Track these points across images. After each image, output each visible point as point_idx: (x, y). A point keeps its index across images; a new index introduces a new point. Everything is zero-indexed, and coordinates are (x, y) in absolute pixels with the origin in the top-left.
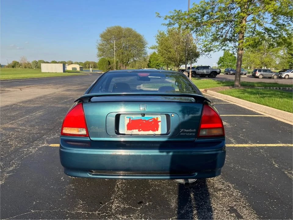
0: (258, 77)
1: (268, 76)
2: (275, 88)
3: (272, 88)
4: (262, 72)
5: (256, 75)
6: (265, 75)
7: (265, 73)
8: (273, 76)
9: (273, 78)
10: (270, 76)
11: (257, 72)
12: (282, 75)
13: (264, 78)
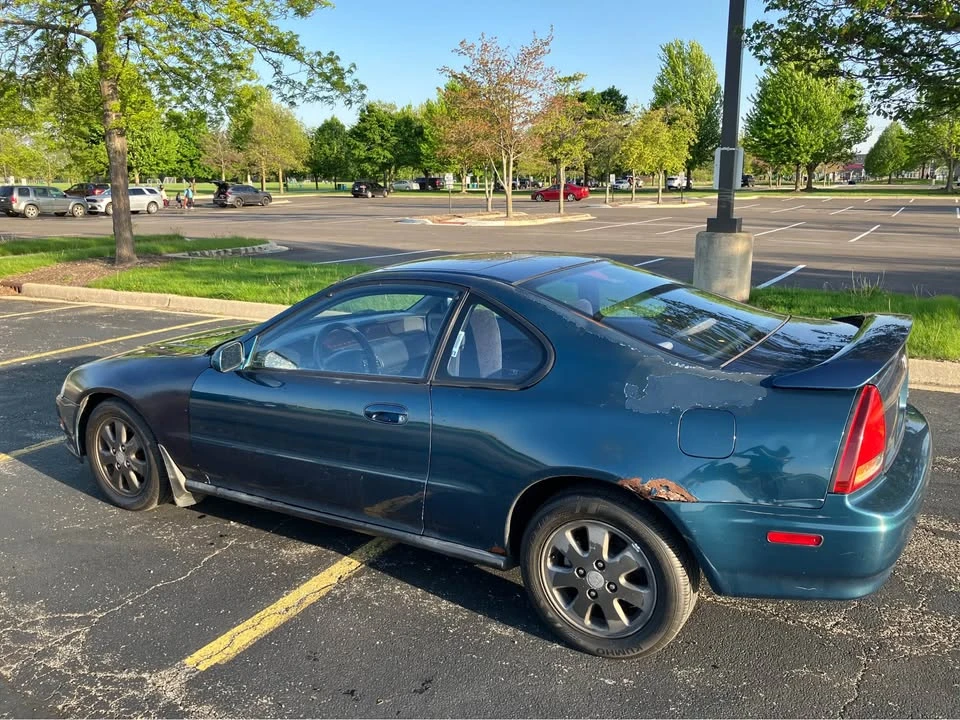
0: (21, 215)
1: (55, 207)
2: (213, 252)
3: (207, 253)
4: (32, 198)
5: (14, 206)
6: (44, 204)
7: (42, 200)
8: (70, 208)
9: (74, 216)
10: (59, 209)
11: (15, 195)
12: (96, 204)
13: (42, 215)
